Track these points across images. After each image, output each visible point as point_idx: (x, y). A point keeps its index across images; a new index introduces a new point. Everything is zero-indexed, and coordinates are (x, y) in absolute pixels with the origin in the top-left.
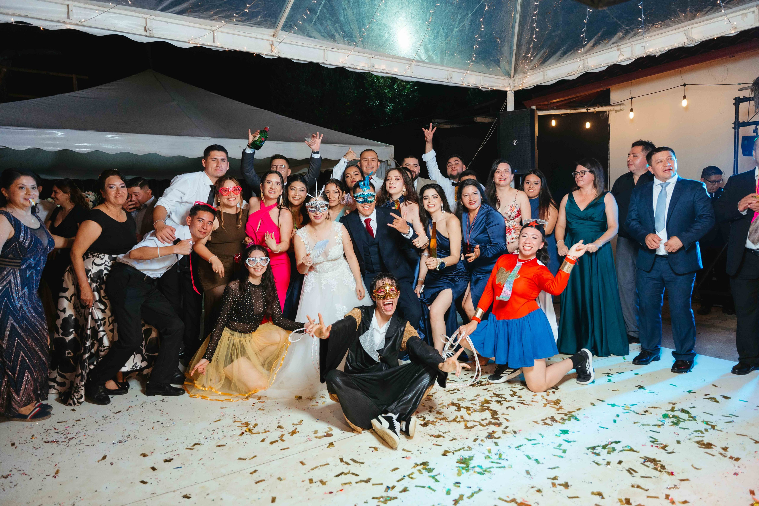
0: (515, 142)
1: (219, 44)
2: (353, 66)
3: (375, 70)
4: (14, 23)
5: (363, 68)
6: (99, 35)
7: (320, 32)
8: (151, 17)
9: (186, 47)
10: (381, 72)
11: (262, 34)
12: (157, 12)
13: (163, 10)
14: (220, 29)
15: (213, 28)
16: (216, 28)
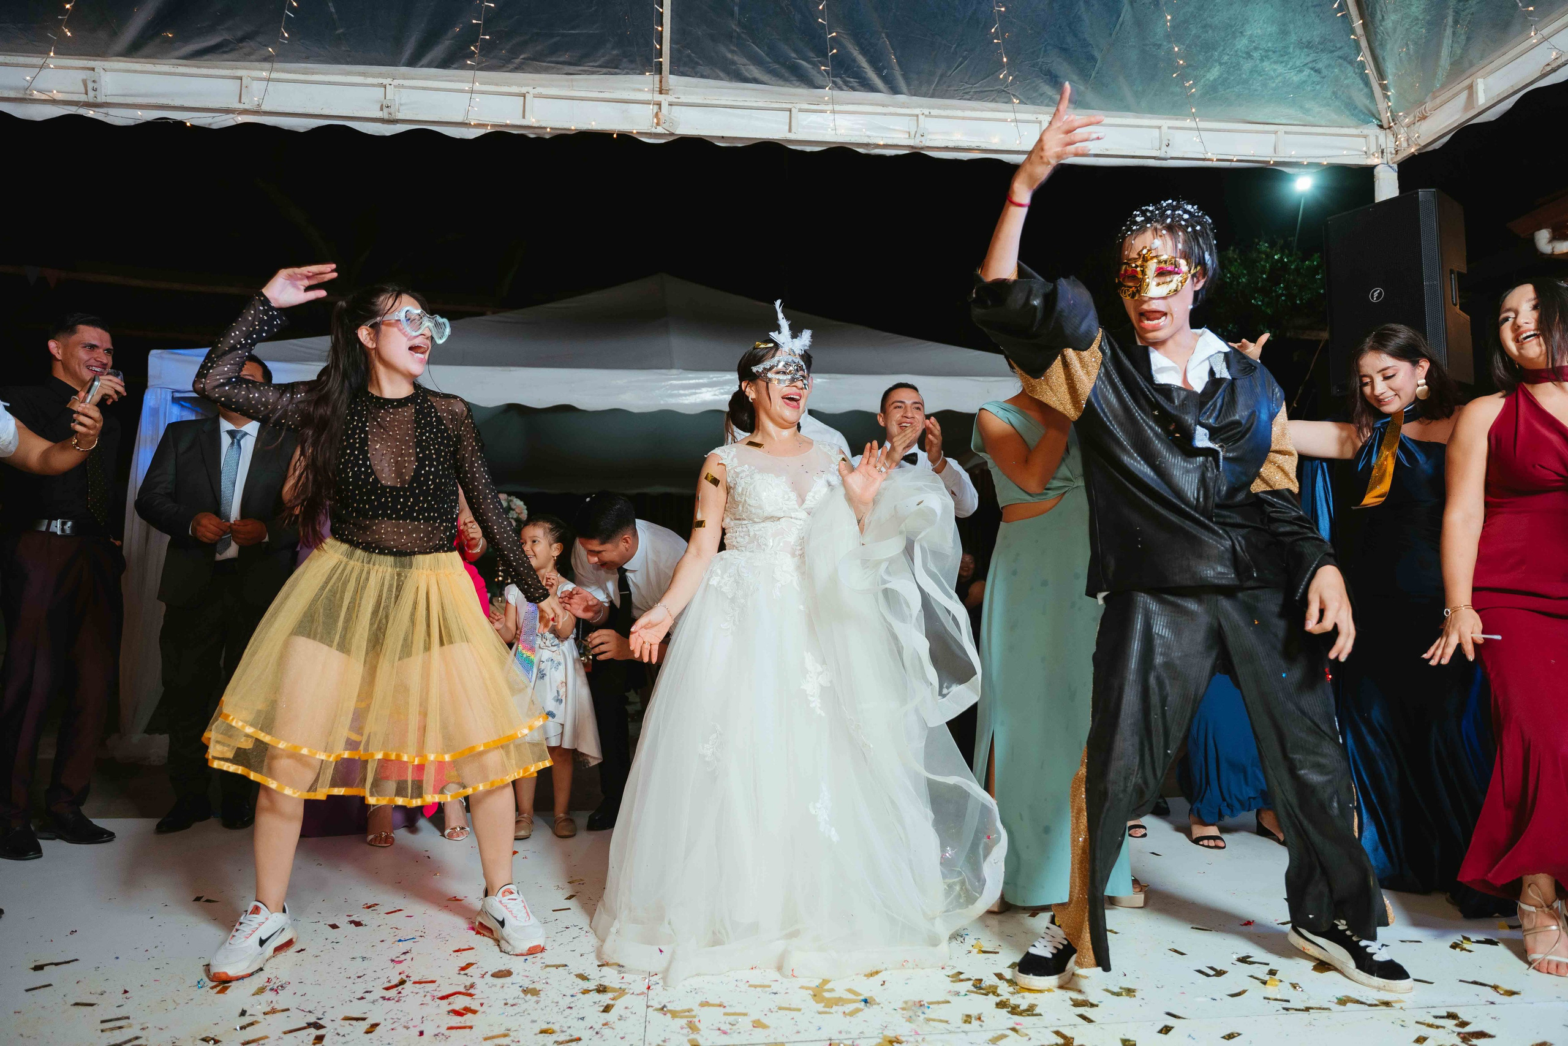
1: (534, 120)
3: (930, 143)
5: (898, 143)
6: (302, 130)
8: (396, 82)
9: (472, 137)
11: (635, 90)
12: (401, 69)
14: (539, 90)
15: (524, 90)
16: (530, 89)
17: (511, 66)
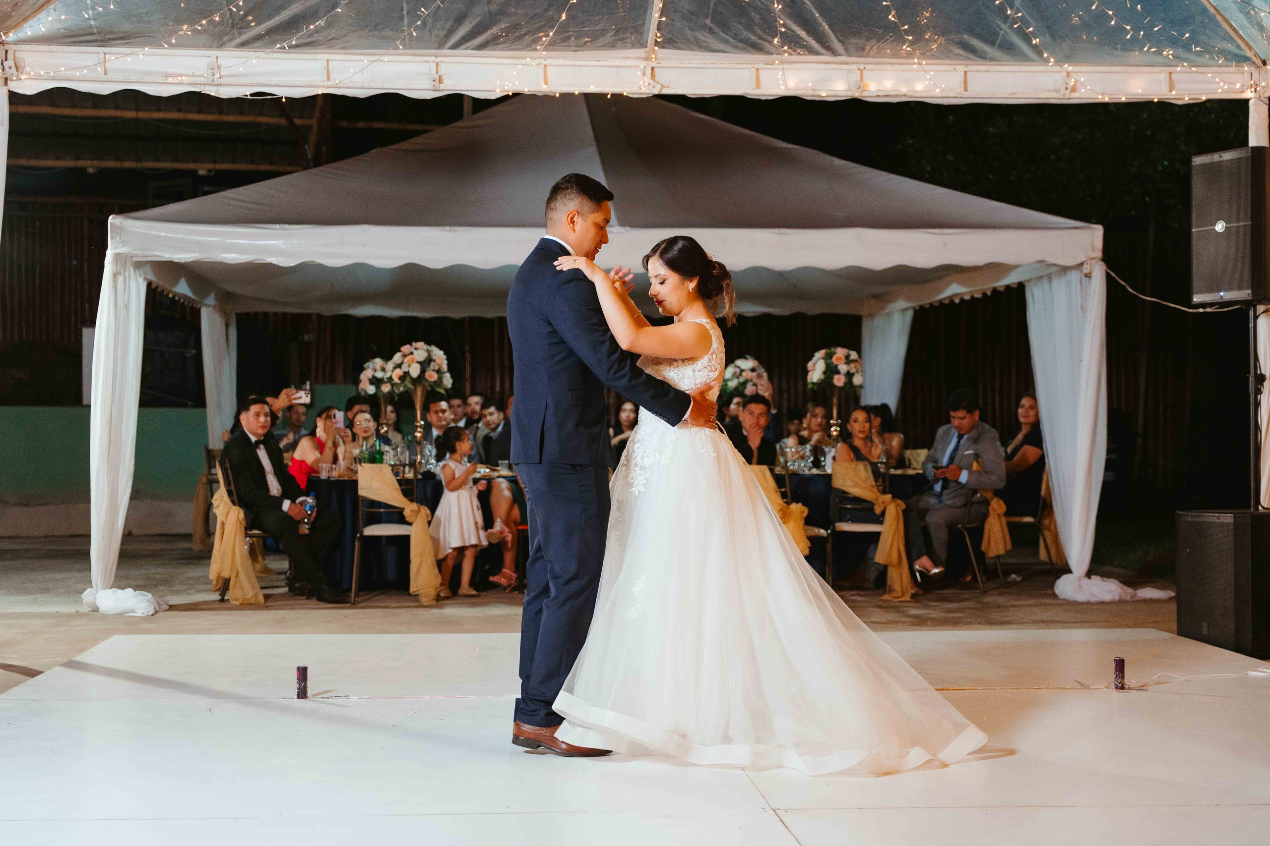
0: (1220, 227)
2: (811, 93)
3: (865, 94)
4: (249, 97)
5: (836, 93)
7: (726, 42)
8: (438, 60)
9: (494, 97)
10: (878, 96)
11: (624, 59)
12: (446, 51)
13: (454, 47)
15: (537, 62)
16: (542, 61)
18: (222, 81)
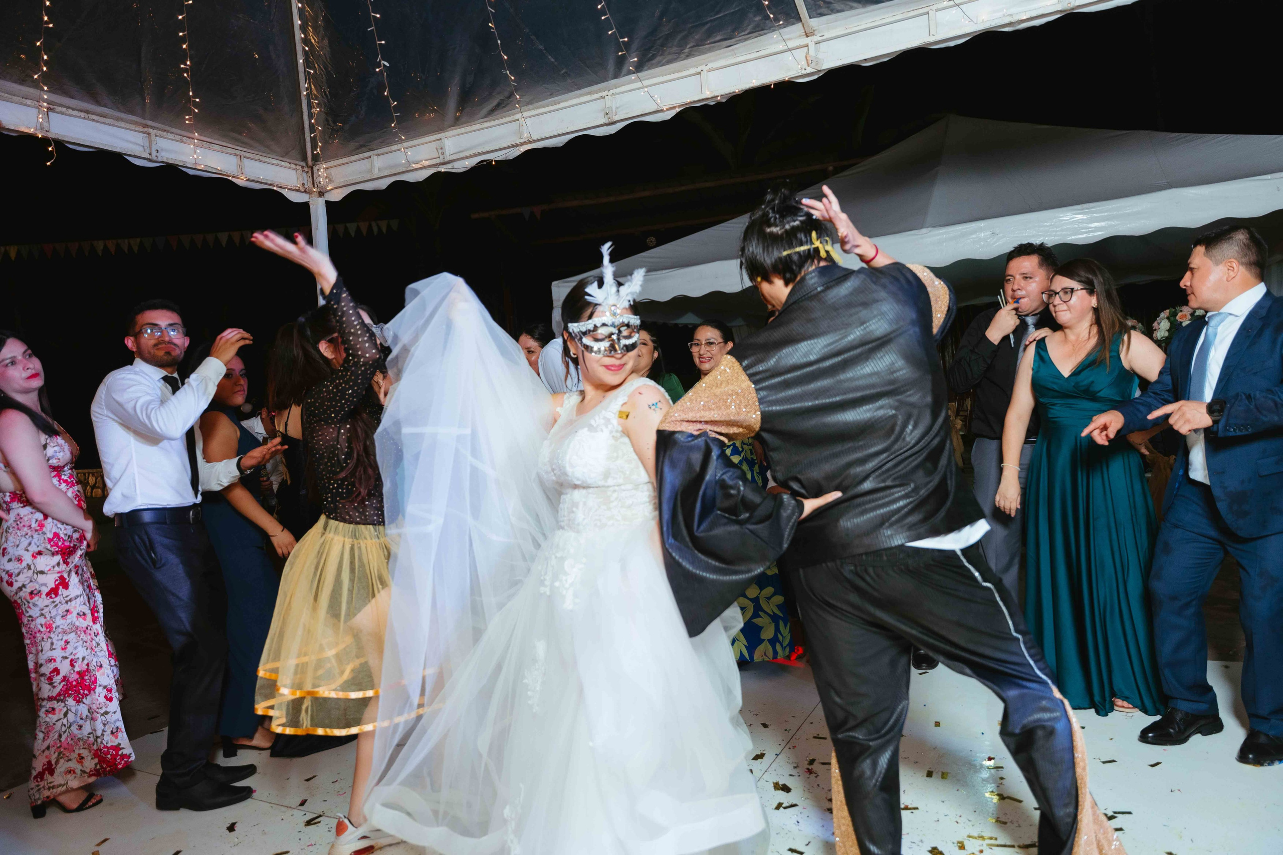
1: (708, 92)
13: (617, 75)
14: (710, 65)
15: (699, 70)
16: (704, 67)
17: (683, 56)
18: (452, 158)
